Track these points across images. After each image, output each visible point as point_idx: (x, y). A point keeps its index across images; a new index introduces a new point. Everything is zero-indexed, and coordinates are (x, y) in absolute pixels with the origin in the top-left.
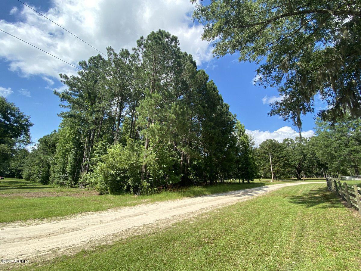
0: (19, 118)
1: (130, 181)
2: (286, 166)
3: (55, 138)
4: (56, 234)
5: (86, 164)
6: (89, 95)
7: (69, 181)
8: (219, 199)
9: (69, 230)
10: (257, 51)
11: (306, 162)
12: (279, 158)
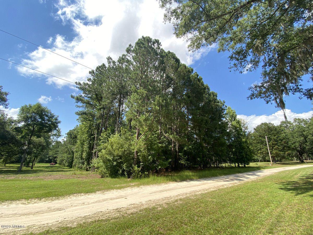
0: (51, 118)
1: (124, 166)
2: (286, 149)
3: (77, 131)
4: (42, 212)
5: (96, 152)
6: (96, 96)
7: (85, 166)
8: (204, 184)
9: (53, 210)
10: (235, 40)
11: (308, 144)
12: (277, 141)
